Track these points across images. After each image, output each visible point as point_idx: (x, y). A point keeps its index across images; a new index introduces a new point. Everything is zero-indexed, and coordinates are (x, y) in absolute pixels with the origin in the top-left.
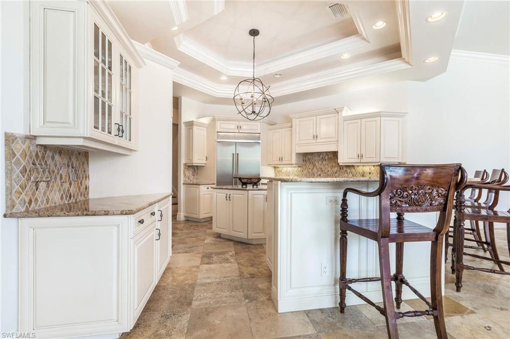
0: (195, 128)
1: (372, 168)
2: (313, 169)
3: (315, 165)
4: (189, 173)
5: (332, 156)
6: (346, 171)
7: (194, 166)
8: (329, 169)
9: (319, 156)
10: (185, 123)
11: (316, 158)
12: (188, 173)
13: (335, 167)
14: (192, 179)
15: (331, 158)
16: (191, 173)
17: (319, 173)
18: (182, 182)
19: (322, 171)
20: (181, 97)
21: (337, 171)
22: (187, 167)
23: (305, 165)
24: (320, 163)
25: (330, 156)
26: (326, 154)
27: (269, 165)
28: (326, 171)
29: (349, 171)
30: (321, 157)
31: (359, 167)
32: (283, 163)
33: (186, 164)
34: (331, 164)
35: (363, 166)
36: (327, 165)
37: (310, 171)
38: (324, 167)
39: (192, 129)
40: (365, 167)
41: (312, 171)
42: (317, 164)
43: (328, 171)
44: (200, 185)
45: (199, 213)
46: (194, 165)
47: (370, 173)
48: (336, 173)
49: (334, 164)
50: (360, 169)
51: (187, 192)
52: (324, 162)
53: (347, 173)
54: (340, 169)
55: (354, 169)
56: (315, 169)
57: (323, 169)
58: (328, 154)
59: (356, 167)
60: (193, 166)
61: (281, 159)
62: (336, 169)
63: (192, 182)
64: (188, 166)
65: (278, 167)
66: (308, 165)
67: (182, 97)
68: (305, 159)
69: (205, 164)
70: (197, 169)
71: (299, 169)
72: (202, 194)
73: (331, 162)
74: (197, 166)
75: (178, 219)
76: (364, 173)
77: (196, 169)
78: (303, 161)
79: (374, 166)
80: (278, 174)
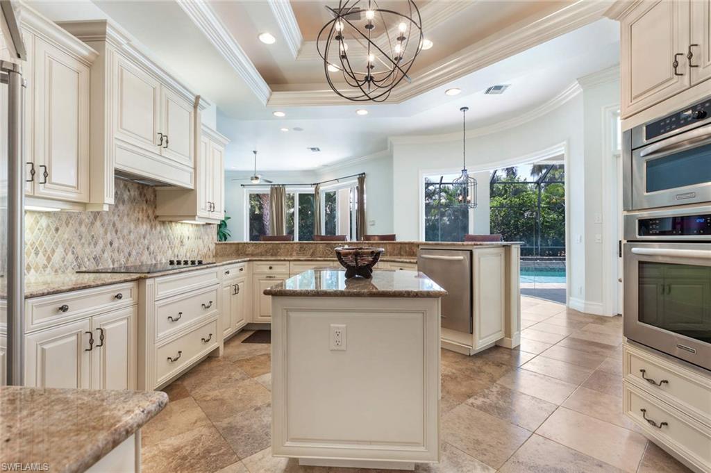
2: (92, 224)
6: (160, 232)
13: (142, 222)
15: (134, 199)
17: (109, 237)
19: (116, 232)
21: (146, 232)
28: (125, 232)
29: (164, 232)
31: (177, 227)
34: (136, 214)
36: (128, 215)
38: (121, 220)
41: (89, 231)
43: (130, 232)
47: (188, 238)
48: (144, 238)
49: (140, 215)
50: (178, 230)
53: (162, 238)
54: (151, 227)
55: (171, 229)
57: (119, 226)
62: (145, 227)
73: (134, 210)
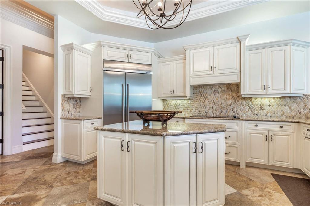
0: (75, 53)
1: (272, 100)
2: (205, 101)
3: (207, 97)
4: (70, 106)
5: (226, 88)
6: (242, 103)
7: (75, 98)
8: (223, 101)
9: (211, 89)
10: (62, 46)
11: (208, 91)
12: (67, 106)
13: (229, 99)
14: (73, 113)
15: (224, 91)
16: (72, 105)
17: (211, 105)
18: (59, 116)
19: (215, 103)
20: (57, 15)
21: (231, 103)
22: (66, 99)
23: (196, 97)
24: (212, 95)
25: (223, 89)
26: (219, 87)
27: (159, 97)
28: (219, 103)
29: (245, 103)
30: (214, 90)
31: (257, 100)
32: (174, 95)
33: (64, 95)
34: (225, 96)
35: (262, 98)
36: (221, 97)
37: (201, 103)
38: (217, 99)
39: (71, 53)
40: (263, 99)
41: (203, 103)
42: (209, 97)
43: (222, 103)
44: (81, 120)
45: (81, 153)
46: (75, 96)
47: (269, 106)
48: (230, 105)
49: (228, 97)
50: (258, 101)
51: (65, 128)
52: (217, 95)
53: (243, 106)
54: (235, 101)
55: (251, 101)
56: (207, 101)
57: (216, 101)
58: (221, 86)
59: (253, 99)
60: (73, 98)
61: (172, 92)
62: (231, 101)
63: (72, 117)
64: (68, 98)
65: (167, 100)
66: (198, 98)
67: (59, 16)
68: (196, 91)
69: (90, 95)
70: (80, 102)
71: (190, 101)
72: (84, 131)
73: (224, 95)
74: (80, 98)
75: (53, 161)
76: (263, 105)
77: (78, 101)
78: (194, 93)
79: (274, 98)
80: (166, 107)
